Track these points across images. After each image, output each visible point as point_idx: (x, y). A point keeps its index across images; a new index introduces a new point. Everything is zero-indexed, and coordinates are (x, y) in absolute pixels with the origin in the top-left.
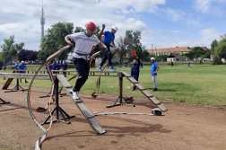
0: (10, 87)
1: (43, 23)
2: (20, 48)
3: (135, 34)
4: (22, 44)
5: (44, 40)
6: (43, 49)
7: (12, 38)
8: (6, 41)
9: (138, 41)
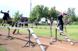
0: (15, 33)
1: (31, 5)
2: (21, 16)
3: (72, 9)
4: (22, 15)
5: (31, 12)
6: (31, 16)
7: (18, 12)
8: (16, 13)
9: (74, 13)
